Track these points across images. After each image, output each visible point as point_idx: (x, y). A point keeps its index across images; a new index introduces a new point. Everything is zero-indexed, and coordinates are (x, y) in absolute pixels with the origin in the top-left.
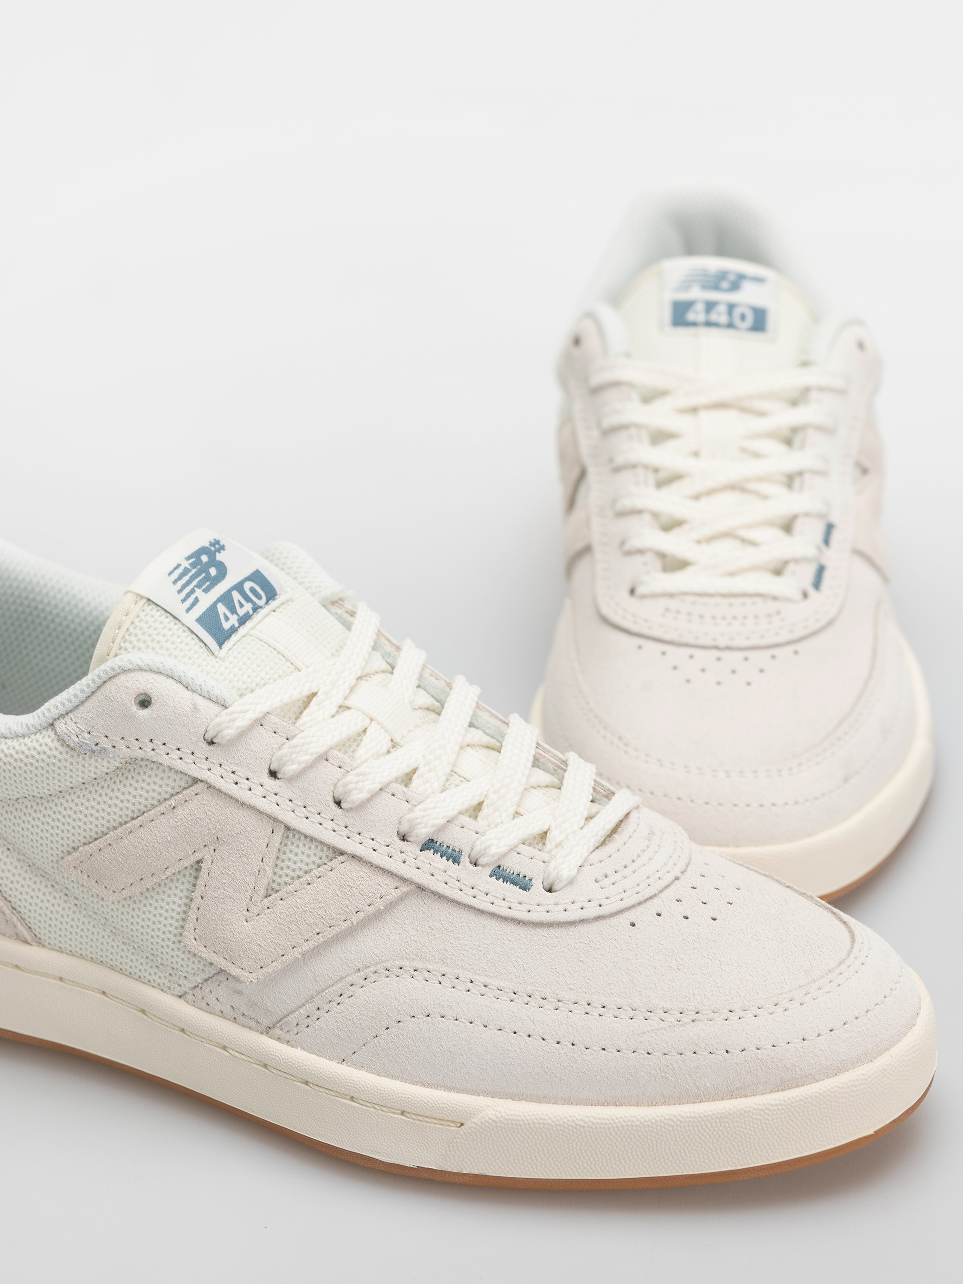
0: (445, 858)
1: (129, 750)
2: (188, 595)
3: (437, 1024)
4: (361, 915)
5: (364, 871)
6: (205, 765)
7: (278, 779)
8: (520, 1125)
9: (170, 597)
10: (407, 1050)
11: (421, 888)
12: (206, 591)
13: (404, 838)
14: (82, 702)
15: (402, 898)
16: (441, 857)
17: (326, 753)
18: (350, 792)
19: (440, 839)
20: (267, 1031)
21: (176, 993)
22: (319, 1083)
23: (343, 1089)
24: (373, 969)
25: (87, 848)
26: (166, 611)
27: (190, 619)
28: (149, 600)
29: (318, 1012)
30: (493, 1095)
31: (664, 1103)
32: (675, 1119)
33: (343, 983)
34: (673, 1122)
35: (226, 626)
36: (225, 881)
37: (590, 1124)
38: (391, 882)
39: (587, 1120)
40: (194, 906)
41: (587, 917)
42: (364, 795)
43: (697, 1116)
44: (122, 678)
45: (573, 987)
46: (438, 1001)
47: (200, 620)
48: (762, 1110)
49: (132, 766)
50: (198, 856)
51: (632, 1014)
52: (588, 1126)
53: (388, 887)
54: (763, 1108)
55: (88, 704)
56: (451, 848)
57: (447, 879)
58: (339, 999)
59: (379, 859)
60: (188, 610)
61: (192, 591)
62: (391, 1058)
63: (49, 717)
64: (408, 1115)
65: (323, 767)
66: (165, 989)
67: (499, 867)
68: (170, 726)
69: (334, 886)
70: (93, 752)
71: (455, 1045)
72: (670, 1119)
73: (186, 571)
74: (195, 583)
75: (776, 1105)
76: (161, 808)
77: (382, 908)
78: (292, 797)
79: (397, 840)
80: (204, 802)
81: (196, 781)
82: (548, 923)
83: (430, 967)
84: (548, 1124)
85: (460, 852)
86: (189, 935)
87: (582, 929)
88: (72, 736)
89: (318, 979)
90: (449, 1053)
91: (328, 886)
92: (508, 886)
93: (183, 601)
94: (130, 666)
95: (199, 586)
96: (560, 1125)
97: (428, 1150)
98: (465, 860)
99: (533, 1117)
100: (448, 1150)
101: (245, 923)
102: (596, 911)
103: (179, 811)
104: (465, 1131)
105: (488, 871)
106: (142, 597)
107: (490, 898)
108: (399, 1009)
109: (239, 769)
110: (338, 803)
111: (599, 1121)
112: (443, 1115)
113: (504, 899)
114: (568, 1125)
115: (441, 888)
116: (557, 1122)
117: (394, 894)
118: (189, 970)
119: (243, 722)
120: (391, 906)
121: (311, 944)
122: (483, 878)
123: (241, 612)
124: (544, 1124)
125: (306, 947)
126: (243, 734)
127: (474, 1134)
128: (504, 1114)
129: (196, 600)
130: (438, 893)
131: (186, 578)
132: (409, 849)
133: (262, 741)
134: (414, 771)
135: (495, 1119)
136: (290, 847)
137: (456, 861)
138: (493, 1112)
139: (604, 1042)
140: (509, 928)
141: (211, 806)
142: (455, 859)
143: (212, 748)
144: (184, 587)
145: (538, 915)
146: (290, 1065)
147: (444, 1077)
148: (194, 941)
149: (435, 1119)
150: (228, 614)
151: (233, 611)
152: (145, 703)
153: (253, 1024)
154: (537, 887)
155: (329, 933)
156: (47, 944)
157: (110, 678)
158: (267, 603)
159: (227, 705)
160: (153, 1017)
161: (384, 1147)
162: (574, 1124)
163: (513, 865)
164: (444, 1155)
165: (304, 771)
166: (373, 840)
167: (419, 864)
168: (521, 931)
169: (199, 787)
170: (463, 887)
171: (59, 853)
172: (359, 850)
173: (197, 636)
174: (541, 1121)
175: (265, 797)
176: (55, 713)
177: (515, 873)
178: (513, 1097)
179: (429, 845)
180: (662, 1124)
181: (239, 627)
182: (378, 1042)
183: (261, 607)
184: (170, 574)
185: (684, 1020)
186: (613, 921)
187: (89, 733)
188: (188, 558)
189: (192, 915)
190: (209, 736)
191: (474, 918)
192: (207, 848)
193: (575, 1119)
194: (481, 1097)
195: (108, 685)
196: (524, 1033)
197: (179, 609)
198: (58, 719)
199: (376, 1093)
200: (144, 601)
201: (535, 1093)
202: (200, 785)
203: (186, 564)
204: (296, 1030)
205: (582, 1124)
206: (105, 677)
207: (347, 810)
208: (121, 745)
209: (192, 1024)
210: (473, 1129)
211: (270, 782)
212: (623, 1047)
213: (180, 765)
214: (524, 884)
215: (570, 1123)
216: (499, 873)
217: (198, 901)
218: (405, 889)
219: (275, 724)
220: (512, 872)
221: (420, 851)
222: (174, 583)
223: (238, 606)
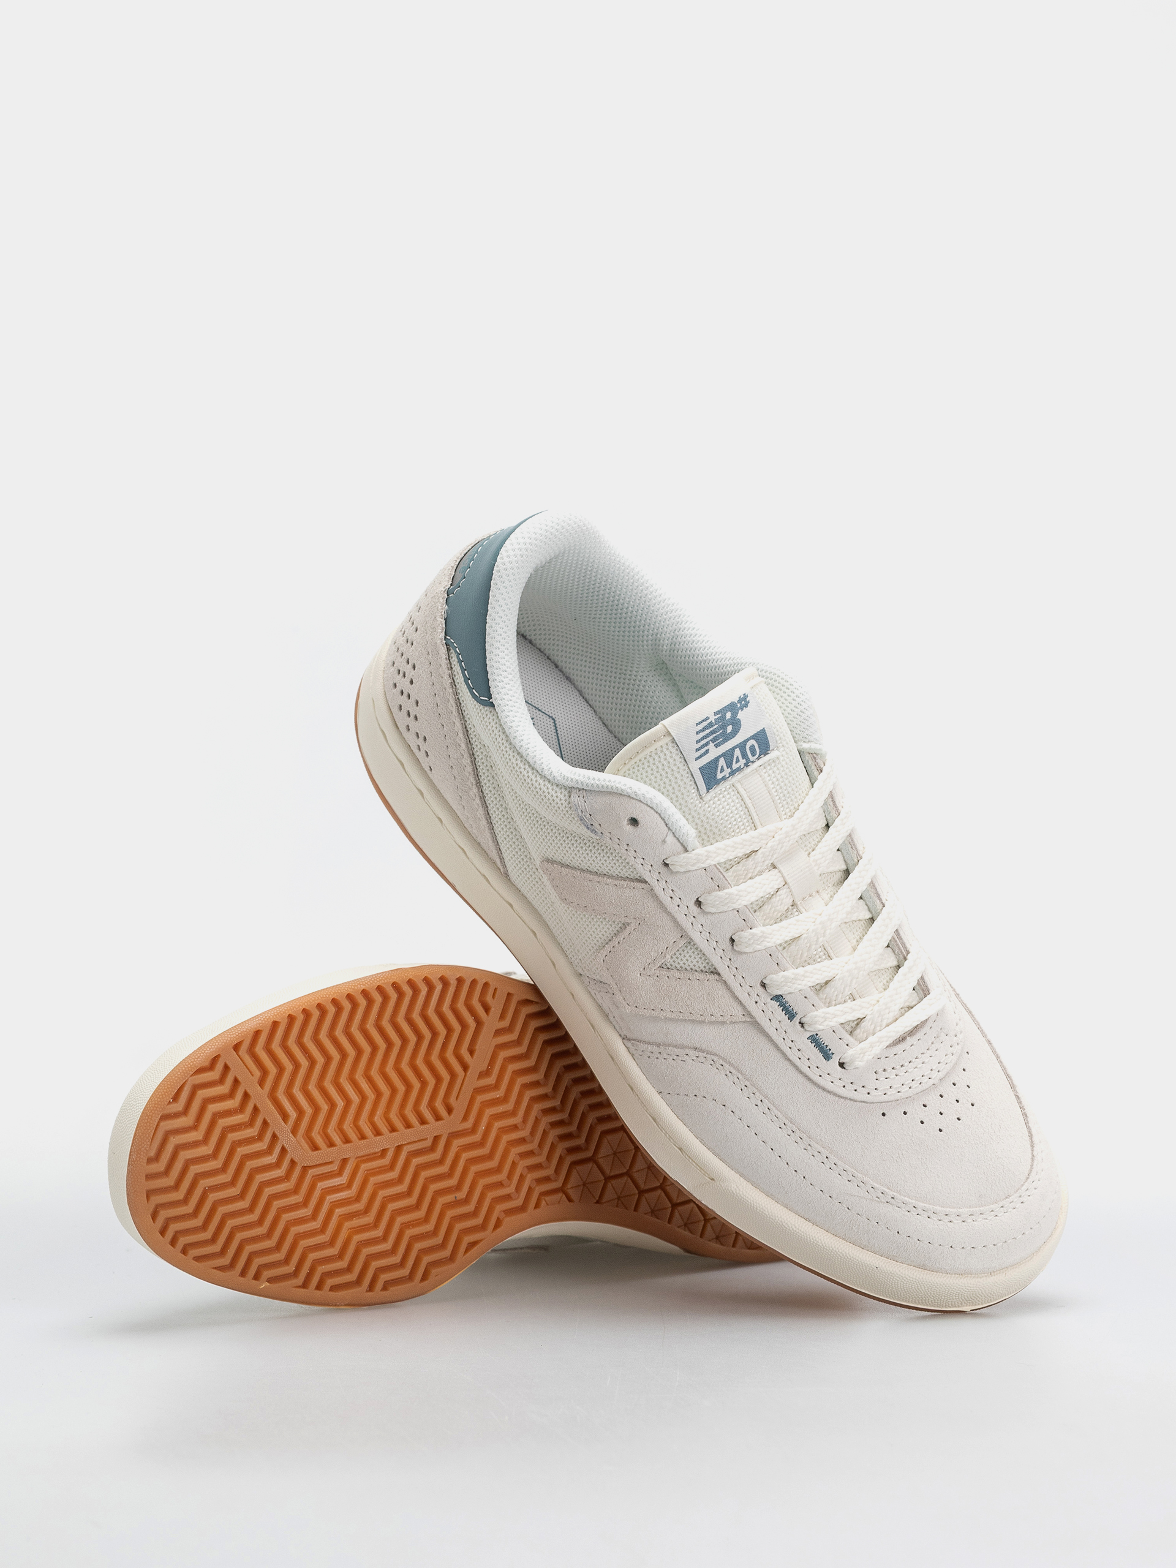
0: (784, 1012)
1: (611, 841)
2: (702, 747)
3: (727, 1114)
4: (713, 1018)
5: (727, 995)
6: (656, 877)
7: (701, 908)
8: (748, 1204)
9: (689, 744)
10: (701, 1115)
11: (756, 1024)
12: (717, 746)
13: (764, 986)
14: (595, 792)
15: (744, 1023)
16: (782, 1011)
17: (741, 908)
18: (742, 943)
19: (787, 998)
20: (624, 1038)
22: (638, 1094)
23: (651, 1110)
25: (560, 866)
26: (681, 753)
27: (695, 766)
29: (659, 1055)
30: (741, 1175)
33: (682, 1050)
34: (843, 1255)
35: (719, 776)
36: (637, 945)
38: (742, 1010)
40: (612, 944)
41: (856, 1098)
42: (750, 950)
44: (626, 800)
47: (702, 770)
49: (607, 849)
50: (628, 920)
51: (851, 1178)
52: (789, 1230)
53: (738, 1011)
55: (597, 797)
56: (791, 1007)
57: (778, 1027)
58: (675, 1057)
59: (742, 994)
60: (697, 759)
61: (707, 744)
63: (570, 783)
64: (684, 1153)
65: (733, 913)
67: (817, 1036)
68: (644, 843)
69: (705, 991)
70: (589, 828)
71: (732, 1133)
73: (710, 725)
74: (711, 737)
76: (617, 882)
77: (727, 1021)
78: (704, 924)
79: (759, 985)
80: (643, 896)
81: (645, 881)
82: (828, 1090)
85: (796, 1013)
86: (601, 957)
87: (849, 1104)
89: (668, 1037)
90: (726, 1136)
91: (701, 990)
92: (816, 1051)
93: (697, 750)
94: (634, 796)
95: (713, 741)
96: (772, 1217)
98: (797, 1020)
99: (758, 1205)
101: (639, 975)
102: (864, 1097)
103: (628, 890)
104: (713, 1184)
105: (808, 1035)
106: (670, 735)
107: (799, 1054)
108: (709, 1090)
109: (678, 890)
110: (732, 942)
112: (706, 1168)
113: (809, 1059)
114: (777, 1221)
115: (771, 1032)
116: (771, 1215)
117: (737, 1018)
119: (693, 865)
120: (732, 1023)
121: (673, 1016)
122: (802, 1038)
123: (735, 766)
125: (669, 1015)
126: (690, 872)
127: (718, 1190)
129: (707, 751)
130: (768, 1034)
131: (707, 731)
132: (763, 995)
133: (701, 881)
134: (795, 940)
135: (735, 1192)
136: (689, 949)
137: (791, 1018)
138: (735, 1187)
139: (824, 1187)
140: (802, 1079)
141: (646, 900)
142: (791, 1016)
143: (665, 868)
144: (702, 739)
145: (825, 1082)
146: (627, 1070)
147: (716, 1146)
148: (602, 961)
149: (698, 1164)
150: (725, 767)
151: (729, 765)
152: (634, 822)
153: (618, 1027)
154: (834, 1061)
155: (687, 1016)
157: (618, 794)
158: (758, 759)
159: (689, 849)
160: (558, 973)
161: (663, 1158)
163: (827, 1039)
164: (695, 1187)
165: (720, 913)
166: (743, 979)
167: (765, 1008)
168: (808, 1086)
169: (645, 886)
170: (786, 1038)
172: (730, 980)
173: (695, 780)
175: (686, 915)
176: (575, 784)
177: (825, 1044)
178: (753, 1183)
179: (778, 999)
181: (728, 777)
182: (686, 1099)
183: (753, 762)
184: (697, 724)
185: (882, 1198)
186: (872, 1107)
187: (590, 816)
188: (716, 713)
189: (609, 948)
190: (667, 862)
191: (783, 1061)
192: (635, 920)
193: (783, 1221)
194: (733, 1172)
195: (615, 798)
197: (691, 755)
198: (575, 789)
199: (670, 1126)
200: (670, 738)
202: (647, 885)
203: (712, 719)
204: (641, 1054)
206: (615, 790)
207: (736, 950)
208: (607, 835)
209: (580, 998)
210: (719, 1187)
211: (694, 909)
212: (834, 1196)
213: (638, 867)
214: (827, 1055)
216: (814, 1040)
217: (615, 943)
218: (746, 1018)
219: (715, 875)
220: (823, 1042)
221: (771, 999)
222: (697, 733)
223: (735, 761)
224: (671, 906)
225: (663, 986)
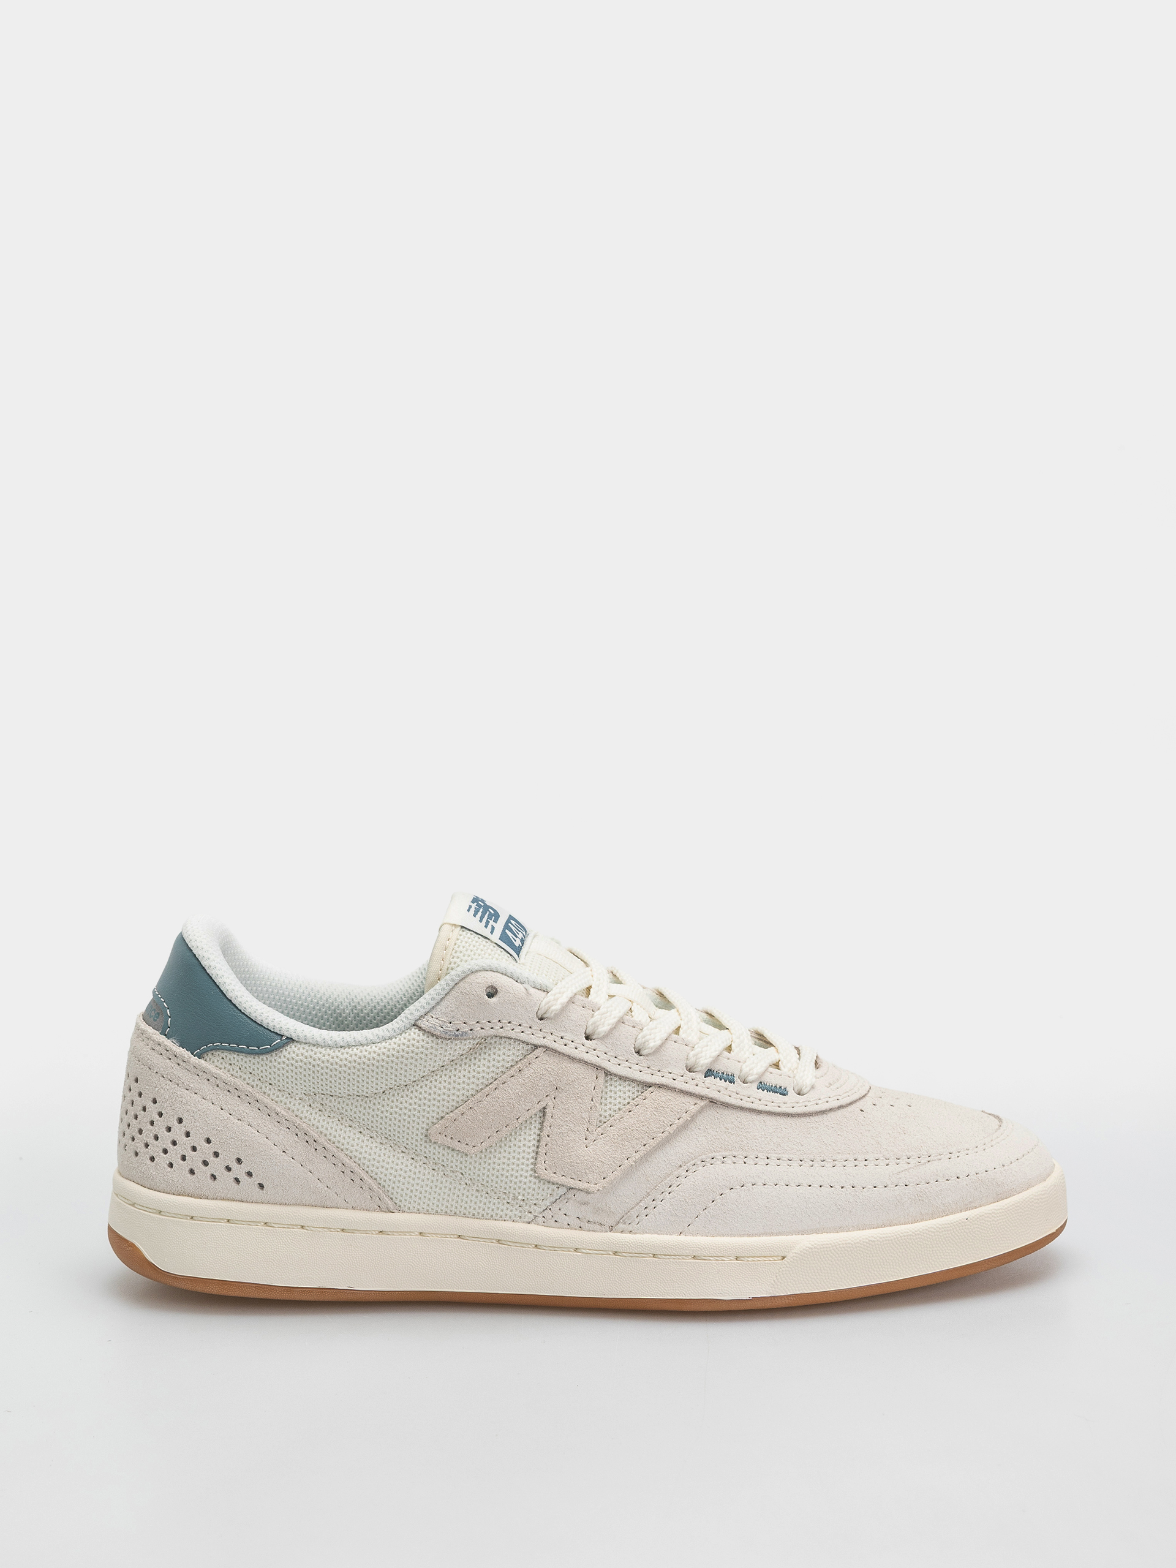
0: (723, 1080)
1: (483, 1030)
2: (487, 925)
3: (751, 1190)
4: (675, 1127)
5: (670, 1095)
6: (541, 1035)
7: (593, 1039)
9: (477, 926)
10: (732, 1212)
11: (713, 1102)
12: (494, 923)
13: (690, 1070)
14: (438, 1003)
15: (700, 1112)
16: (721, 1080)
17: (622, 1018)
18: (648, 1041)
19: (716, 1068)
20: (612, 1228)
21: (527, 1220)
22: (666, 1252)
23: (688, 1252)
24: (692, 1162)
25: (451, 1114)
26: (477, 934)
27: (495, 940)
28: (463, 927)
29: (654, 1203)
30: (803, 1233)
31: (922, 1220)
32: (935, 1227)
33: (671, 1177)
35: (516, 943)
36: (566, 1119)
37: (878, 1238)
38: (692, 1100)
39: (875, 1236)
40: (543, 1143)
41: (834, 1107)
42: (659, 1043)
43: (949, 1222)
44: (472, 977)
45: (839, 1151)
46: (748, 1174)
47: (501, 940)
48: (990, 1214)
49: (485, 1043)
50: (543, 1104)
51: (885, 1163)
53: (692, 1105)
54: (991, 1212)
55: (444, 1003)
56: (725, 1074)
57: (730, 1093)
58: (670, 1190)
59: (679, 1084)
60: (490, 933)
61: (487, 923)
62: (720, 1221)
63: (412, 1019)
64: (742, 1259)
65: (622, 1027)
66: (516, 1219)
67: (761, 1083)
68: (513, 1008)
69: (651, 1109)
70: (457, 1036)
71: (768, 1202)
72: (931, 1228)
73: (477, 911)
74: (485, 918)
75: (999, 1210)
76: (512, 1072)
77: (689, 1119)
78: (607, 1050)
79: (687, 1071)
80: (544, 1062)
81: (536, 1047)
82: (809, 1113)
83: (735, 1153)
84: (849, 1243)
85: (733, 1075)
86: (541, 1167)
87: (831, 1115)
88: (437, 1027)
89: (649, 1179)
90: (765, 1208)
91: (646, 1110)
92: (772, 1094)
93: (485, 927)
94: (477, 968)
95: (488, 919)
96: (858, 1243)
97: (759, 1282)
98: (737, 1080)
100: (775, 1279)
101: (586, 1149)
102: (836, 1104)
103: (525, 1072)
104: (789, 1261)
105: (755, 1085)
106: (455, 926)
107: (762, 1102)
108: (720, 1184)
109: (566, 1034)
110: (638, 1052)
111: (884, 1236)
112: (771, 1252)
113: (772, 1102)
114: (863, 1242)
115: (727, 1100)
116: (855, 1241)
117: (693, 1109)
118: (539, 1197)
119: (564, 999)
120: (694, 1117)
121: (641, 1154)
122: (752, 1090)
123: (519, 935)
124: (846, 1244)
125: (637, 1156)
126: (564, 1008)
127: (795, 1261)
128: (816, 1242)
129: (492, 928)
130: (727, 1103)
131: (479, 914)
132: (698, 1077)
133: (576, 1012)
134: (680, 1027)
135: (812, 1247)
136: (609, 1088)
137: (732, 1082)
139: (875, 1182)
140: (785, 1118)
141: (550, 1064)
142: (731, 1080)
143: (543, 1022)
144: (481, 918)
145: (799, 1109)
146: (639, 1245)
147: (764, 1226)
148: (545, 1170)
149: (765, 1257)
150: (514, 937)
151: (515, 934)
152: (492, 993)
153: (597, 1227)
154: (792, 1093)
156: (406, 1209)
157: (462, 979)
158: (527, 934)
159: (548, 991)
160: (509, 1243)
161: (726, 1289)
162: (867, 1241)
163: (770, 1080)
164: (772, 1284)
165: (611, 1030)
166: (671, 1073)
167: (708, 1085)
168: (789, 1120)
169: (539, 1051)
170: (742, 1097)
171: (425, 1125)
172: (664, 1081)
173: (504, 949)
174: (844, 1242)
175: (587, 1052)
176: (417, 1014)
177: (774, 1086)
178: (817, 1231)
179: (709, 1073)
180: (927, 1232)
181: (523, 944)
182: (709, 1212)
183: (526, 937)
184: (468, 910)
185: (922, 1162)
186: (849, 1109)
187: (450, 1023)
188: (472, 904)
189: (542, 1150)
190: (540, 1013)
191: (755, 1117)
192: (548, 1097)
194: (794, 1236)
195: (461, 985)
196: (817, 1184)
197: (486, 932)
198: (420, 1019)
199: (715, 1248)
200: (459, 928)
201: (833, 1226)
202: (539, 1050)
204: (637, 1220)
205: (873, 1239)
206: (457, 979)
207: (647, 1056)
208: (477, 1028)
209: (546, 1238)
210: (795, 1258)
211: (588, 1042)
213: (523, 1037)
214: (782, 1092)
215: (864, 1240)
216: (762, 1086)
217: (545, 1139)
218: (702, 1103)
219: (583, 1001)
220: (771, 1085)
221: (705, 1077)
222: (475, 915)
223: (514, 941)
224: (569, 1050)
225: (613, 1135)
